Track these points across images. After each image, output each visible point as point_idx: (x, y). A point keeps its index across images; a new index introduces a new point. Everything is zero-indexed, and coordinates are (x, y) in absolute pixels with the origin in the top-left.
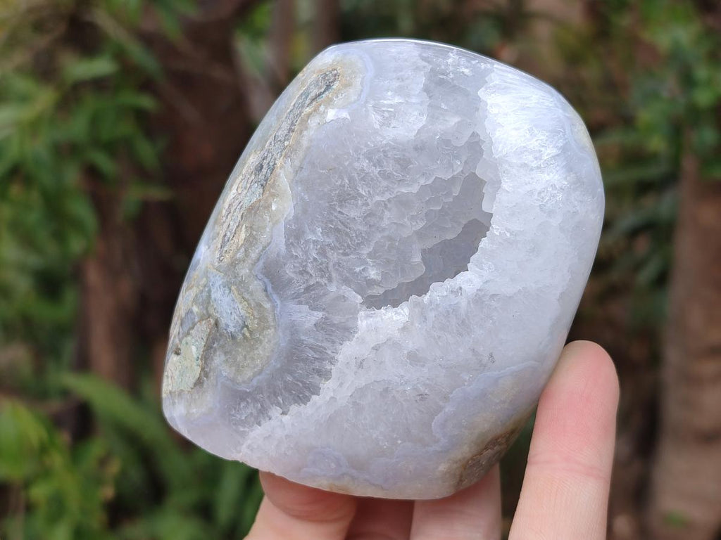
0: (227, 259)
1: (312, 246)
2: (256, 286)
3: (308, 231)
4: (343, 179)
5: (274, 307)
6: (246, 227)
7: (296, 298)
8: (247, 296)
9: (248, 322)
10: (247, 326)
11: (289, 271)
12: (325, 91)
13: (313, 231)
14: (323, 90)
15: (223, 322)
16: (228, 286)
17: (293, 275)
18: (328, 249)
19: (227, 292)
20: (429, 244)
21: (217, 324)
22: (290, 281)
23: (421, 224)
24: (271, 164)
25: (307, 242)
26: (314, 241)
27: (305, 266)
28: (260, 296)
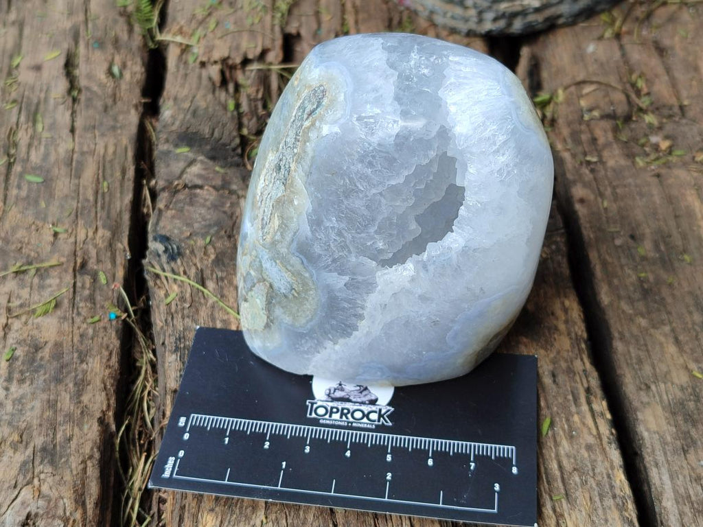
0: (268, 238)
1: (331, 231)
2: (295, 260)
3: (326, 220)
4: (344, 180)
5: (312, 276)
6: (278, 216)
7: (326, 268)
8: (290, 268)
9: (295, 286)
10: (294, 289)
11: (317, 249)
12: (317, 107)
13: (331, 220)
14: (315, 106)
15: (276, 285)
16: (273, 259)
17: (321, 253)
18: (343, 232)
19: (274, 264)
20: (420, 211)
21: (271, 286)
22: (320, 256)
23: (411, 202)
24: (287, 166)
25: (326, 228)
26: (331, 227)
27: (329, 245)
28: (299, 267)
